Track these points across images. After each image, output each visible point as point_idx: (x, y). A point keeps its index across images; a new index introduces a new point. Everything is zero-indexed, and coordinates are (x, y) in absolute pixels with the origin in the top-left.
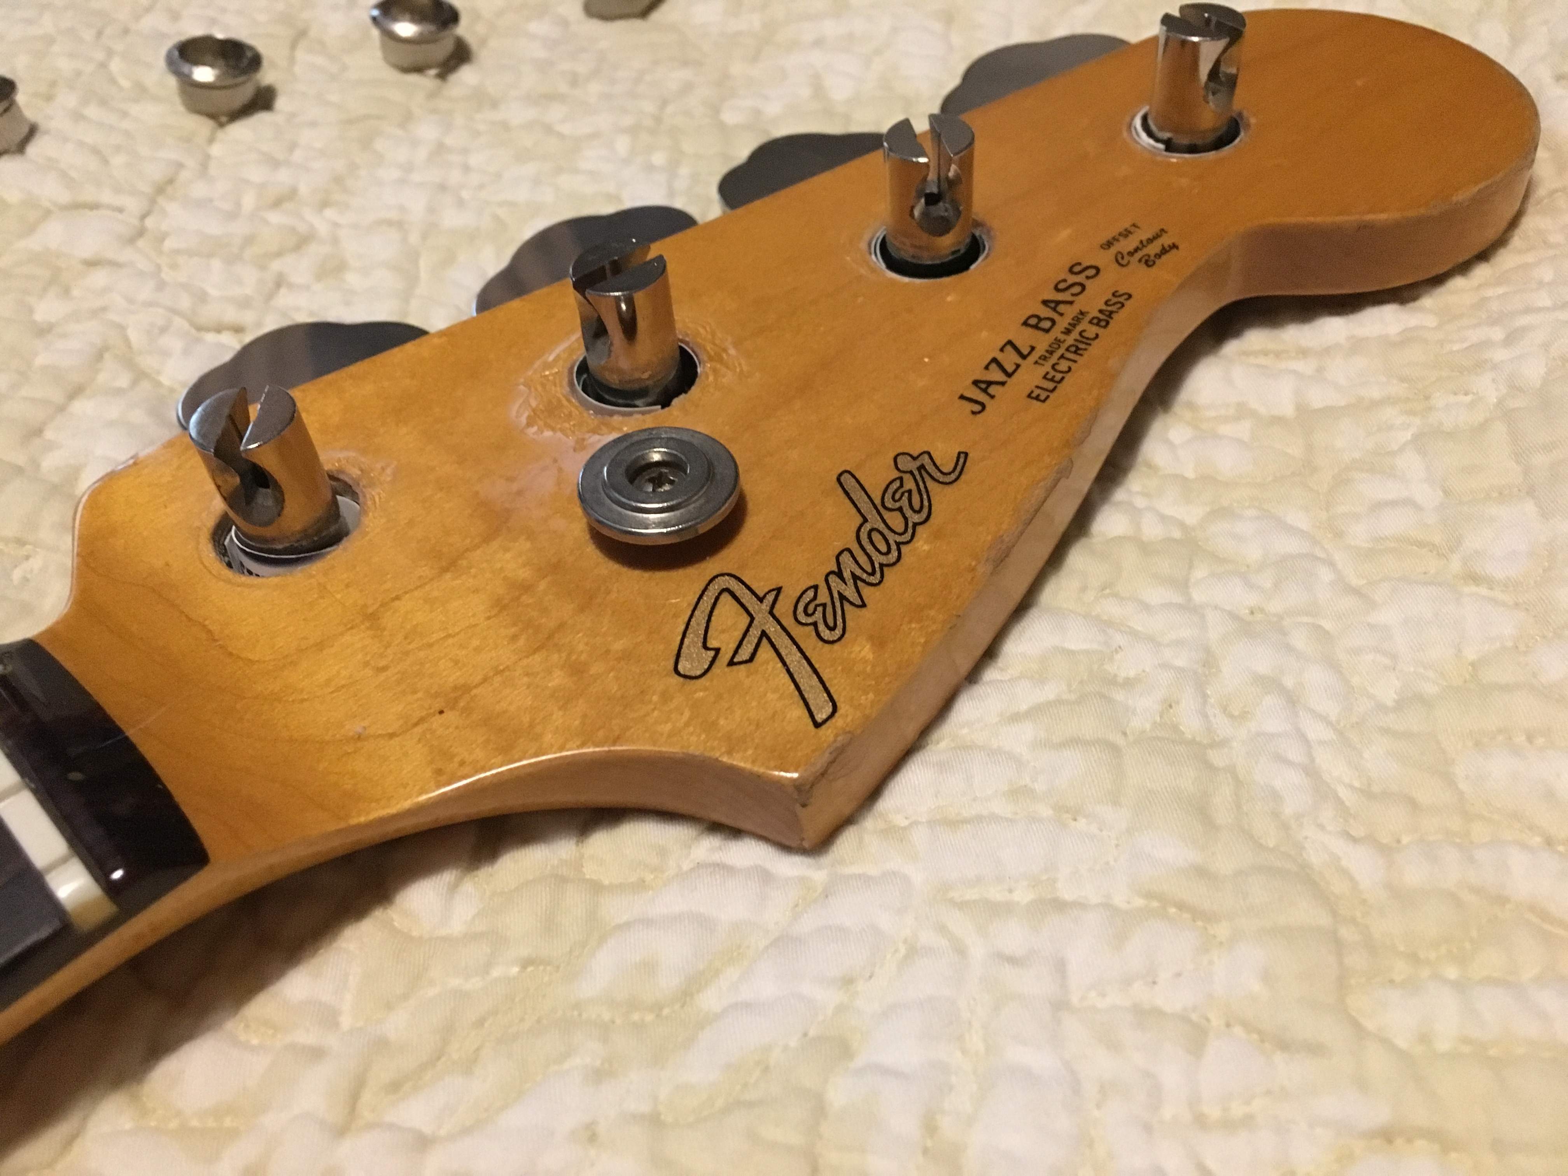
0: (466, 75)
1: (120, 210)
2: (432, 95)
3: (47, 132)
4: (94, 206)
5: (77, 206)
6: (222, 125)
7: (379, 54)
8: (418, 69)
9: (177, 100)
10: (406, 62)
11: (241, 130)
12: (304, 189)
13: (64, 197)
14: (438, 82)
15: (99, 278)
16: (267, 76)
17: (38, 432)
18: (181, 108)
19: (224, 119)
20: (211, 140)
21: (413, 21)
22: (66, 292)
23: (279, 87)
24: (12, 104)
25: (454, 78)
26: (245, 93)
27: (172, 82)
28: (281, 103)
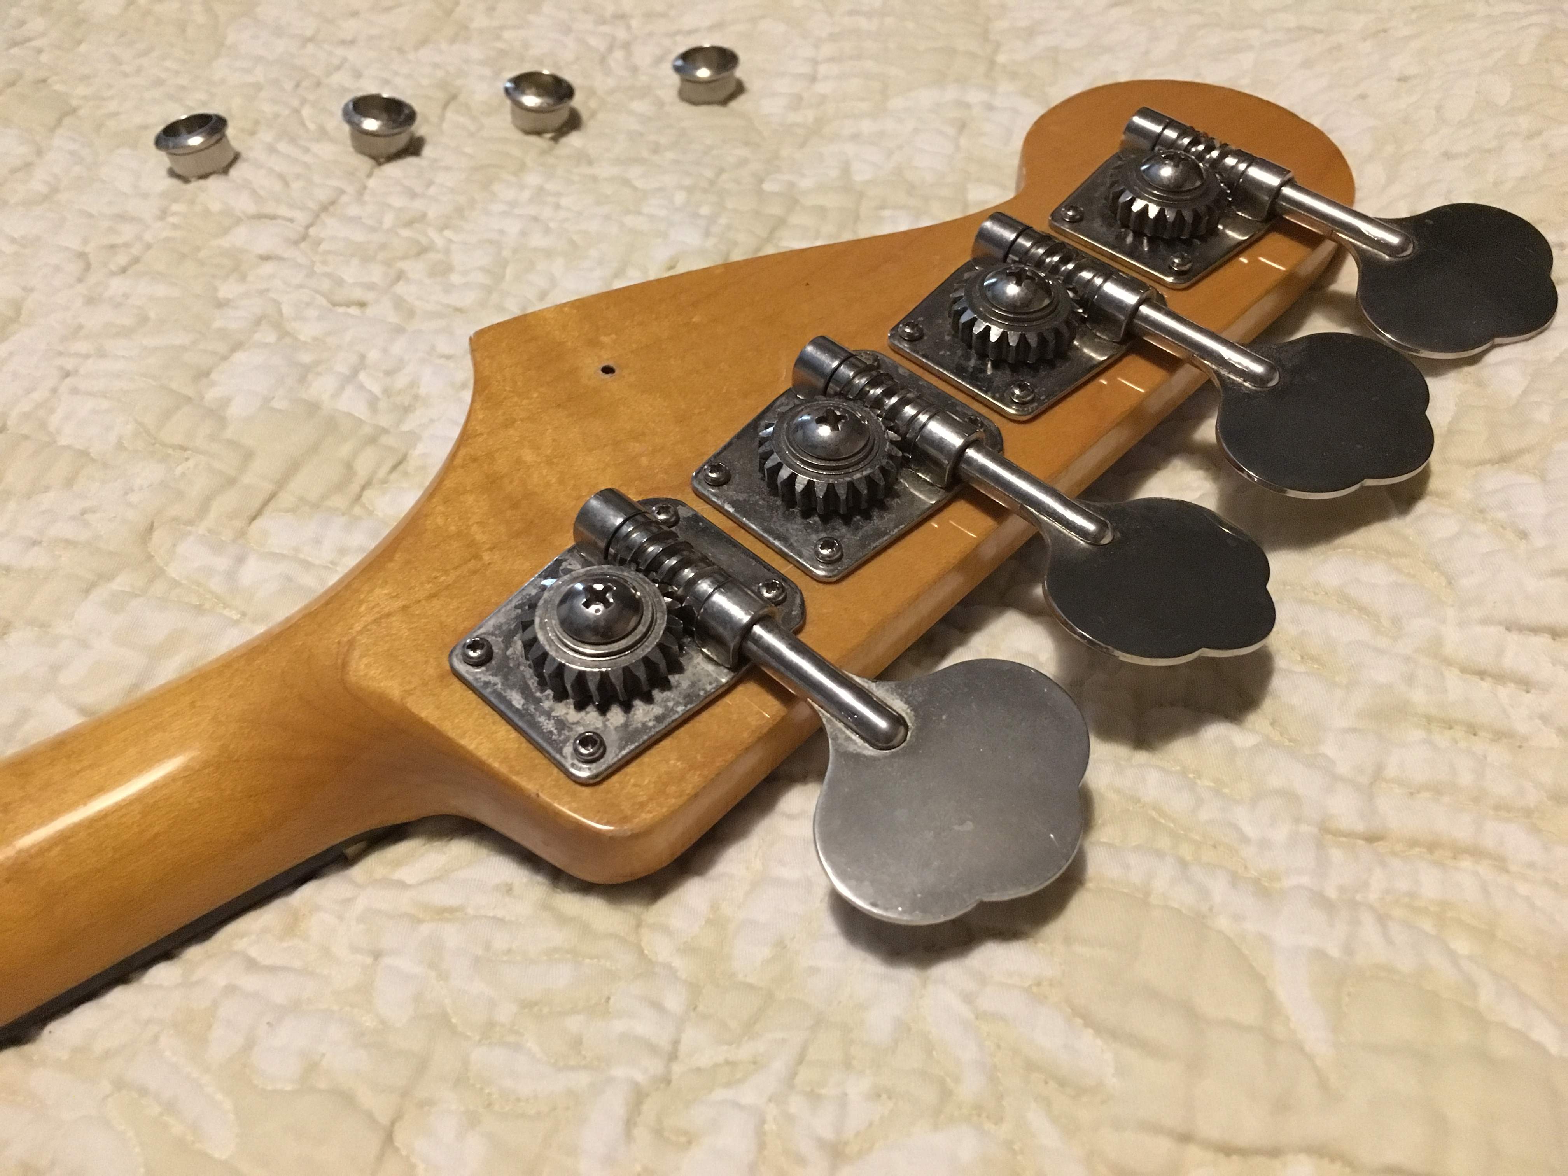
0: (574, 140)
1: (291, 220)
2: (543, 152)
3: (247, 160)
4: (273, 217)
5: (259, 217)
6: (380, 164)
7: (509, 117)
8: (539, 133)
9: (349, 142)
10: (528, 127)
11: (393, 169)
12: (432, 214)
13: (251, 208)
14: (552, 143)
15: (268, 268)
16: (420, 128)
17: (207, 374)
18: (351, 149)
19: (382, 160)
20: (370, 175)
21: (539, 95)
22: (243, 278)
23: (428, 139)
24: (224, 136)
25: (564, 140)
26: (402, 140)
27: (347, 128)
28: (427, 151)
